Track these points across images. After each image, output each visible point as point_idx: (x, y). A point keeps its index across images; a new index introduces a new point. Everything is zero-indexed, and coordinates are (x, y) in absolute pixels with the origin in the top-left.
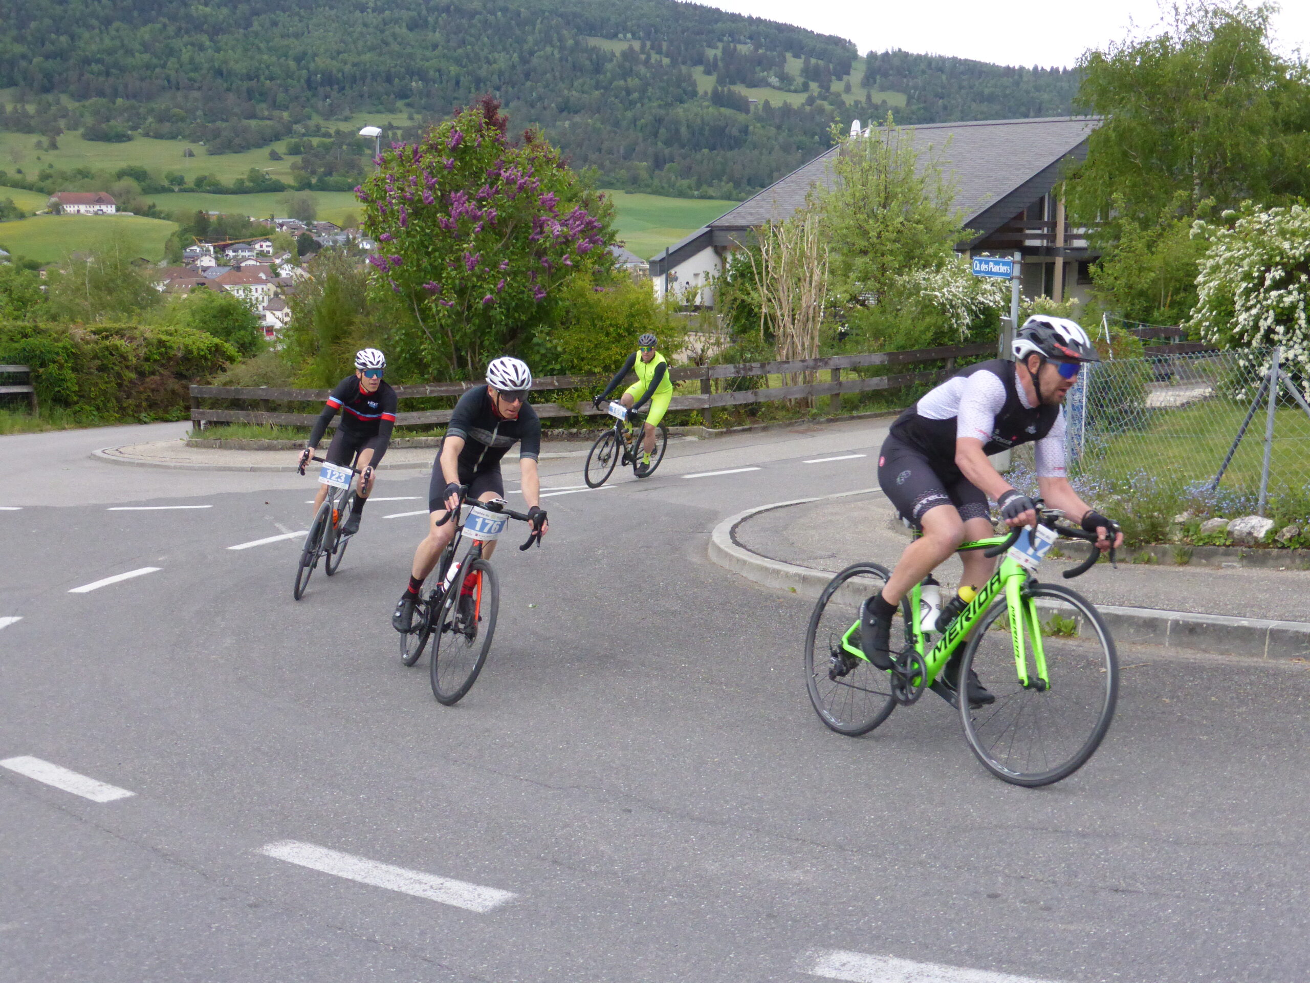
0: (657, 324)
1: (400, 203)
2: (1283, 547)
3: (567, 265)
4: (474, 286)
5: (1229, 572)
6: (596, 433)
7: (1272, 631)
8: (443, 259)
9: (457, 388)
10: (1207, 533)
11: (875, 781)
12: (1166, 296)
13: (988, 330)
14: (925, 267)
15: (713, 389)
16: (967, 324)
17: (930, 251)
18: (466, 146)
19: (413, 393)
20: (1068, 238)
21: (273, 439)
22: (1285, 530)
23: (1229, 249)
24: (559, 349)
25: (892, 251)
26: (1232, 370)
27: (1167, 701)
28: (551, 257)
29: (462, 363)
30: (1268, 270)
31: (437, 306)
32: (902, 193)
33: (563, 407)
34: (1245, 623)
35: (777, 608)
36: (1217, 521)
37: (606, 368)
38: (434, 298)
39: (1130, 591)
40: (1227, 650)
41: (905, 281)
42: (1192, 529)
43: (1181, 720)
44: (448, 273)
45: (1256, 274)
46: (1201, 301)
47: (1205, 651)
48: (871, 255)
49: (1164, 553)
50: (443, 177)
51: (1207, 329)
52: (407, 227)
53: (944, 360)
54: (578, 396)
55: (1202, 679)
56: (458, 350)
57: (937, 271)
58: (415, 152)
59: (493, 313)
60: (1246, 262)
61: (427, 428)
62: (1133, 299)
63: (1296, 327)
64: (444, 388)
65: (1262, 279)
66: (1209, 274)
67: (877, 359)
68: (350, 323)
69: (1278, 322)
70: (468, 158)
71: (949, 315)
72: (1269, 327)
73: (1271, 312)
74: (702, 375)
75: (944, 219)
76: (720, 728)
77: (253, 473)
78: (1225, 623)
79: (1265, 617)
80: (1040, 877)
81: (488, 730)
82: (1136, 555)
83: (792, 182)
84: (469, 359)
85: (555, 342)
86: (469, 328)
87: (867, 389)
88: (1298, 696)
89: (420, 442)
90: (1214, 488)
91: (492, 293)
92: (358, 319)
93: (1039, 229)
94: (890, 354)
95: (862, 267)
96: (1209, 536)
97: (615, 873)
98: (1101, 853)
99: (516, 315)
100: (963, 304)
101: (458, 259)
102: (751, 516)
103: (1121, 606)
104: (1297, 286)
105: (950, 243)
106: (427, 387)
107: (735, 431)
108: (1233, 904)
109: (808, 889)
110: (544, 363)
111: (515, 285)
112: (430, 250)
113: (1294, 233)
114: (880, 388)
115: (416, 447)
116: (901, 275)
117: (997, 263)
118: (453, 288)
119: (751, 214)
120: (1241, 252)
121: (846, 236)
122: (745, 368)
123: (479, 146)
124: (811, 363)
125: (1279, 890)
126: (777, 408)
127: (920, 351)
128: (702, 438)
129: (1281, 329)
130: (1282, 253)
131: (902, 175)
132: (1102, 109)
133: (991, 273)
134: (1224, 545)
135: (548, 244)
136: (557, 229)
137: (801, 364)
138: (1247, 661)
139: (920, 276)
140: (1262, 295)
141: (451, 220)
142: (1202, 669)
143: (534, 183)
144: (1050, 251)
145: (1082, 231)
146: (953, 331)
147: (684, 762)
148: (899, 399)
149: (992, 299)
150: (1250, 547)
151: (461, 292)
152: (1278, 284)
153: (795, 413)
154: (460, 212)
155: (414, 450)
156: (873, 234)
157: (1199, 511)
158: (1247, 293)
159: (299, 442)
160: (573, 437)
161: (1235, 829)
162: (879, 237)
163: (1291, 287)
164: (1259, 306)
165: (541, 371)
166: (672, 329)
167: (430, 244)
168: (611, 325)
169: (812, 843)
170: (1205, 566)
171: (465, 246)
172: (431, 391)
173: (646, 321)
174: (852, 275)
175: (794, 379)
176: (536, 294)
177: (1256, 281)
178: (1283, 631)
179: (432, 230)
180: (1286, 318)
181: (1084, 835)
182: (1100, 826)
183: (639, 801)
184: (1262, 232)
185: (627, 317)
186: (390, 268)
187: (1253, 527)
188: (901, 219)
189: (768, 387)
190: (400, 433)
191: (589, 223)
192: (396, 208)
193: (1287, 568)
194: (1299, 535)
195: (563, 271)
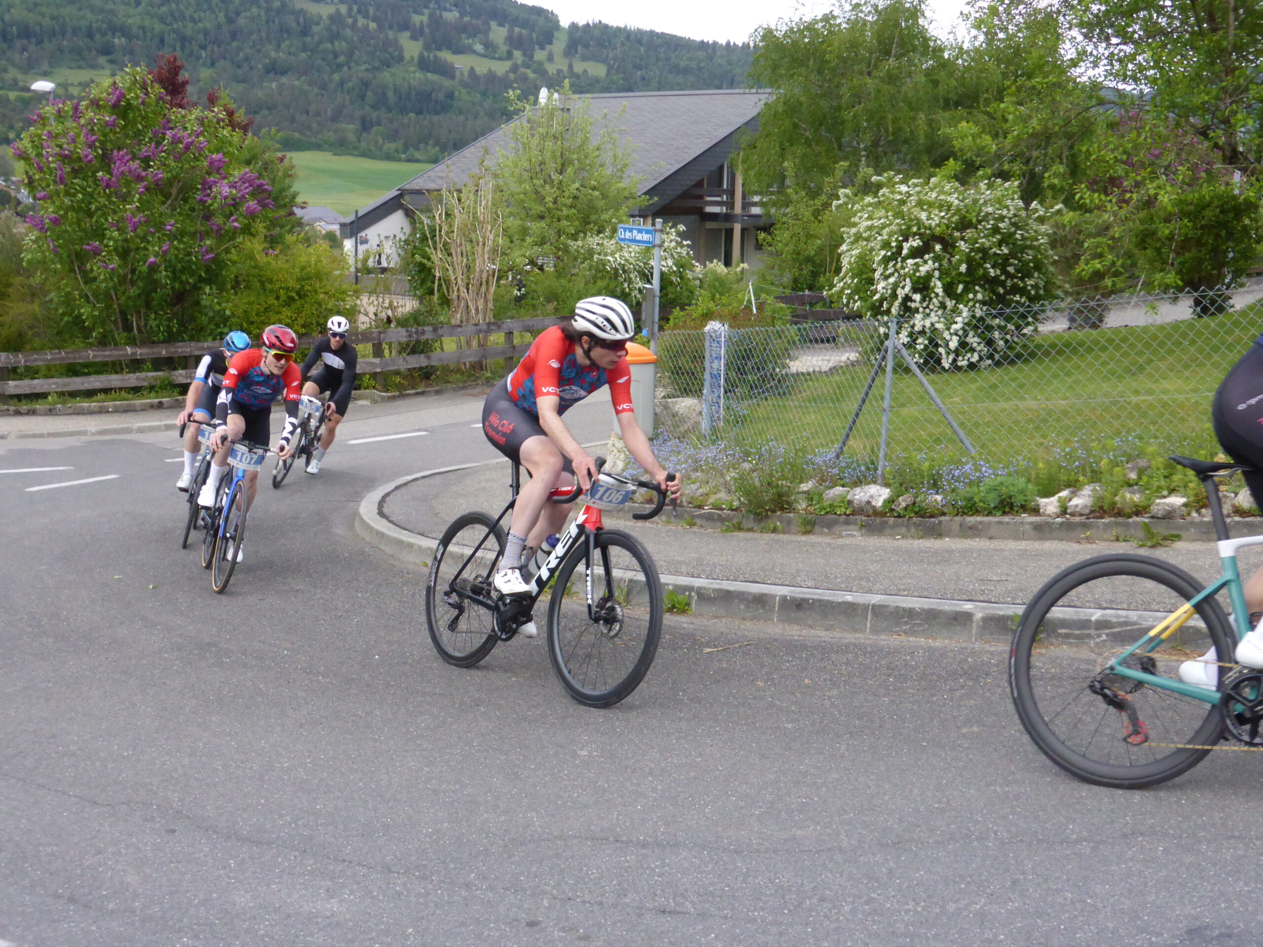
0: (328, 288)
1: (57, 161)
2: (899, 516)
3: (236, 228)
4: (138, 249)
5: (848, 541)
7: (874, 606)
8: (106, 219)
9: (122, 353)
10: (829, 502)
11: (444, 786)
12: (831, 263)
14: (599, 232)
15: (386, 352)
16: (640, 289)
17: (605, 216)
18: (128, 103)
19: (76, 358)
20: (746, 205)
22: (901, 499)
23: (870, 218)
24: (228, 313)
25: (568, 216)
26: (872, 337)
27: (761, 684)
28: (219, 220)
29: (128, 328)
30: (906, 240)
31: (98, 268)
32: (578, 160)
34: (849, 598)
35: (403, 585)
36: (839, 490)
38: (95, 260)
39: (748, 564)
40: (832, 626)
41: (579, 246)
42: (816, 497)
43: (771, 706)
44: (111, 234)
45: (894, 244)
46: (844, 270)
47: (811, 627)
48: (547, 220)
49: (789, 522)
51: (850, 297)
52: (66, 186)
55: (800, 659)
56: (123, 313)
57: (611, 238)
58: (76, 108)
59: (157, 276)
60: (885, 231)
61: (90, 394)
62: (801, 264)
63: (933, 295)
64: (108, 353)
65: (900, 248)
66: (852, 243)
68: (9, 285)
69: (915, 290)
70: (131, 115)
71: (621, 279)
72: (907, 295)
73: (908, 280)
74: (374, 339)
75: (621, 185)
76: (301, 725)
78: (830, 598)
79: (870, 591)
80: (587, 898)
81: (54, 736)
82: (763, 524)
83: (482, 147)
84: (135, 323)
85: (223, 305)
86: (133, 292)
88: (889, 676)
89: (83, 408)
90: (838, 457)
91: (156, 256)
92: (17, 280)
93: (719, 196)
95: (538, 232)
96: (831, 506)
97: (133, 912)
98: (657, 867)
99: (184, 278)
100: (635, 269)
101: (121, 220)
102: (406, 484)
103: (735, 580)
104: (932, 255)
105: (624, 209)
106: (90, 352)
107: (408, 395)
108: (781, 923)
109: (338, 923)
110: (212, 326)
111: (182, 246)
112: (91, 210)
113: (931, 205)
115: (78, 414)
116: (576, 240)
117: (640, 231)
118: (116, 249)
119: (441, 177)
120: (882, 221)
121: (523, 201)
122: (417, 332)
123: (143, 103)
124: (484, 327)
125: (830, 905)
126: (452, 371)
128: (374, 401)
129: (917, 297)
130: (919, 223)
131: (578, 144)
132: (773, 82)
133: (634, 241)
134: (845, 514)
135: (216, 205)
136: (226, 191)
137: (474, 328)
138: (850, 637)
139: (593, 241)
140: (899, 265)
141: (114, 179)
142: (803, 647)
143: (201, 143)
144: (728, 218)
145: (756, 199)
146: (626, 295)
147: (251, 769)
150: (868, 516)
151: (124, 253)
152: (916, 253)
153: (469, 376)
154: (122, 173)
155: (75, 417)
156: (549, 199)
157: (822, 480)
158: (886, 260)
161: (799, 833)
162: (555, 202)
163: (926, 257)
164: (896, 275)
165: (210, 335)
166: (344, 292)
167: (91, 204)
168: (281, 288)
169: (359, 864)
170: (827, 534)
171: (129, 206)
172: (94, 356)
173: (318, 283)
174: (529, 240)
175: (468, 343)
176: (204, 256)
177: (894, 250)
178: (884, 606)
179: (93, 191)
180: (922, 286)
181: (644, 845)
182: (663, 833)
183: (188, 818)
184: (903, 202)
185: (298, 279)
186: (48, 228)
187: (871, 497)
188: (577, 185)
189: (442, 349)
190: (61, 399)
191: (261, 185)
192: (52, 165)
193: (904, 537)
194: (914, 504)
195: (231, 234)
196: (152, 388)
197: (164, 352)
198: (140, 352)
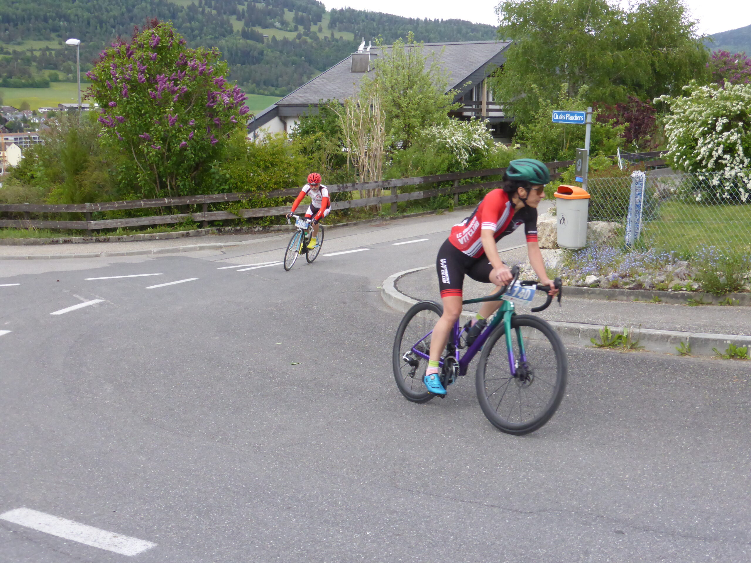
1: (122, 82)
3: (233, 122)
4: (173, 136)
6: (253, 229)
8: (152, 119)
9: (162, 202)
13: (478, 162)
14: (436, 125)
16: (466, 159)
18: (162, 46)
19: (132, 206)
20: (489, 111)
21: (37, 238)
24: (228, 176)
25: (414, 116)
28: (221, 117)
29: (163, 186)
30: (716, 121)
31: (148, 149)
32: (419, 81)
33: (231, 213)
37: (259, 188)
38: (146, 144)
41: (427, 134)
44: (155, 128)
45: (710, 122)
48: (402, 118)
50: (150, 65)
51: (679, 158)
52: (127, 98)
53: (453, 181)
54: (240, 206)
56: (160, 177)
57: (445, 128)
58: (128, 50)
59: (186, 153)
61: (143, 228)
64: (153, 202)
65: (714, 125)
67: (417, 180)
68: (85, 161)
70: (164, 54)
71: (455, 153)
72: (719, 155)
75: (443, 96)
77: (30, 261)
83: (324, 78)
84: (168, 183)
85: (225, 171)
86: (169, 163)
87: (412, 199)
89: (140, 237)
91: (185, 141)
92: (91, 158)
93: (471, 106)
94: (424, 177)
95: (397, 125)
99: (200, 154)
100: (463, 147)
101: (161, 119)
104: (736, 129)
105: (447, 111)
106: (142, 202)
107: (338, 226)
110: (218, 185)
111: (199, 135)
112: (142, 112)
114: (419, 198)
115: (137, 241)
116: (423, 130)
118: (160, 137)
119: (301, 97)
122: (343, 187)
123: (171, 45)
124: (381, 184)
126: (358, 212)
127: (441, 176)
129: (727, 157)
130: (726, 109)
131: (418, 70)
135: (219, 109)
136: (226, 99)
137: (375, 184)
139: (434, 130)
140: (714, 136)
141: (158, 93)
143: (210, 70)
145: (497, 107)
146: (458, 163)
148: (429, 205)
149: (479, 143)
151: (164, 140)
152: (727, 128)
153: (370, 214)
154: (163, 89)
155: (136, 243)
156: (404, 105)
158: (704, 134)
159: (55, 239)
160: (237, 232)
163: (732, 130)
164: (712, 143)
165: (216, 190)
167: (142, 109)
168: (261, 160)
171: (167, 110)
172: (144, 205)
173: (283, 157)
174: (393, 130)
175: (368, 194)
176: (212, 141)
177: (710, 127)
179: (144, 100)
180: (730, 149)
185: (271, 155)
186: (115, 125)
188: (421, 96)
189: (353, 198)
190: (125, 232)
192: (119, 85)
195: (230, 126)
196: (181, 224)
197: (188, 202)
198: (174, 202)
